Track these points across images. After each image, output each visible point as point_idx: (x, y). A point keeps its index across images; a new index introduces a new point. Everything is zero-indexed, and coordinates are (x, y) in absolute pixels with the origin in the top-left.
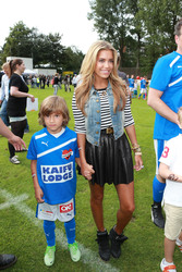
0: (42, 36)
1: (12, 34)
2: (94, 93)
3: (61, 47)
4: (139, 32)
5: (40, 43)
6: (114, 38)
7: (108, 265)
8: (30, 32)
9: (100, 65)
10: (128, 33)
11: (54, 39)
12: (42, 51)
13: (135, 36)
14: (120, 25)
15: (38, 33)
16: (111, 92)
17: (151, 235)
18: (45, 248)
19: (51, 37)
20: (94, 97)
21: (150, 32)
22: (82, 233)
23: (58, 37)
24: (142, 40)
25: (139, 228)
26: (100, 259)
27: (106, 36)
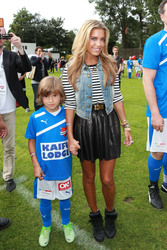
0: (44, 21)
1: (16, 21)
2: (85, 69)
3: (64, 31)
4: (140, 13)
5: (42, 28)
6: (115, 19)
7: (102, 247)
8: (33, 17)
9: (92, 43)
10: (130, 14)
11: (56, 23)
12: (44, 35)
13: (136, 17)
14: (121, 6)
15: (41, 18)
16: (101, 68)
17: (147, 216)
18: (40, 229)
19: (53, 22)
20: (85, 72)
21: (151, 12)
22: (77, 214)
23: (61, 22)
24: (144, 20)
25: (136, 209)
26: (94, 241)
27: (107, 18)
